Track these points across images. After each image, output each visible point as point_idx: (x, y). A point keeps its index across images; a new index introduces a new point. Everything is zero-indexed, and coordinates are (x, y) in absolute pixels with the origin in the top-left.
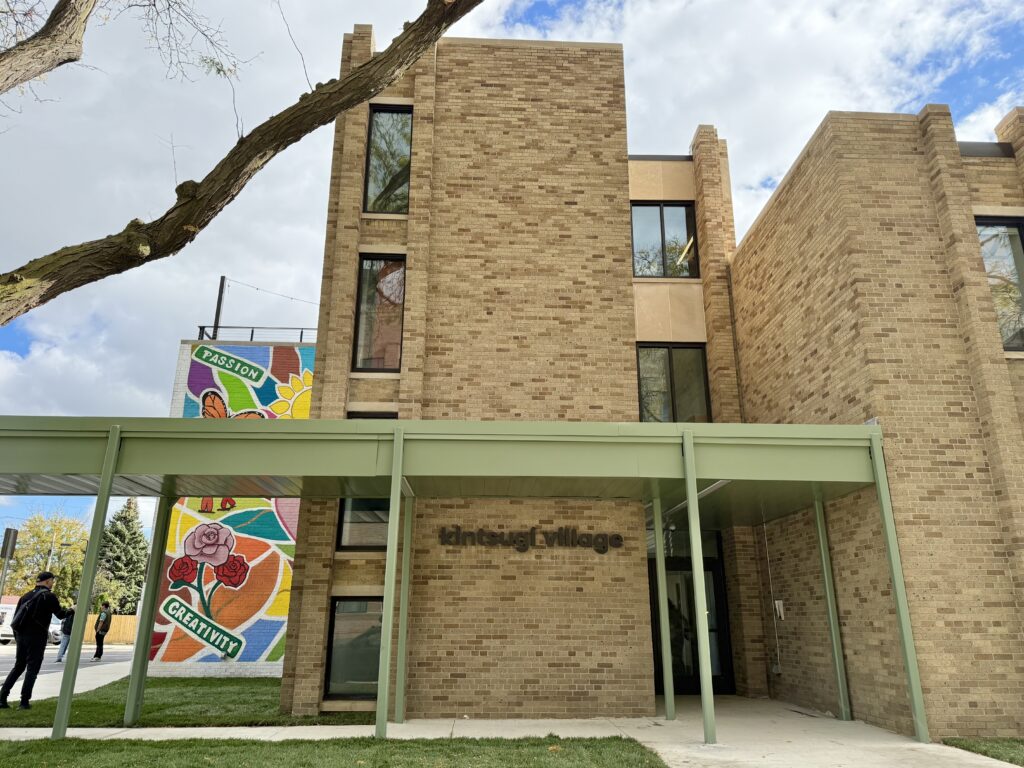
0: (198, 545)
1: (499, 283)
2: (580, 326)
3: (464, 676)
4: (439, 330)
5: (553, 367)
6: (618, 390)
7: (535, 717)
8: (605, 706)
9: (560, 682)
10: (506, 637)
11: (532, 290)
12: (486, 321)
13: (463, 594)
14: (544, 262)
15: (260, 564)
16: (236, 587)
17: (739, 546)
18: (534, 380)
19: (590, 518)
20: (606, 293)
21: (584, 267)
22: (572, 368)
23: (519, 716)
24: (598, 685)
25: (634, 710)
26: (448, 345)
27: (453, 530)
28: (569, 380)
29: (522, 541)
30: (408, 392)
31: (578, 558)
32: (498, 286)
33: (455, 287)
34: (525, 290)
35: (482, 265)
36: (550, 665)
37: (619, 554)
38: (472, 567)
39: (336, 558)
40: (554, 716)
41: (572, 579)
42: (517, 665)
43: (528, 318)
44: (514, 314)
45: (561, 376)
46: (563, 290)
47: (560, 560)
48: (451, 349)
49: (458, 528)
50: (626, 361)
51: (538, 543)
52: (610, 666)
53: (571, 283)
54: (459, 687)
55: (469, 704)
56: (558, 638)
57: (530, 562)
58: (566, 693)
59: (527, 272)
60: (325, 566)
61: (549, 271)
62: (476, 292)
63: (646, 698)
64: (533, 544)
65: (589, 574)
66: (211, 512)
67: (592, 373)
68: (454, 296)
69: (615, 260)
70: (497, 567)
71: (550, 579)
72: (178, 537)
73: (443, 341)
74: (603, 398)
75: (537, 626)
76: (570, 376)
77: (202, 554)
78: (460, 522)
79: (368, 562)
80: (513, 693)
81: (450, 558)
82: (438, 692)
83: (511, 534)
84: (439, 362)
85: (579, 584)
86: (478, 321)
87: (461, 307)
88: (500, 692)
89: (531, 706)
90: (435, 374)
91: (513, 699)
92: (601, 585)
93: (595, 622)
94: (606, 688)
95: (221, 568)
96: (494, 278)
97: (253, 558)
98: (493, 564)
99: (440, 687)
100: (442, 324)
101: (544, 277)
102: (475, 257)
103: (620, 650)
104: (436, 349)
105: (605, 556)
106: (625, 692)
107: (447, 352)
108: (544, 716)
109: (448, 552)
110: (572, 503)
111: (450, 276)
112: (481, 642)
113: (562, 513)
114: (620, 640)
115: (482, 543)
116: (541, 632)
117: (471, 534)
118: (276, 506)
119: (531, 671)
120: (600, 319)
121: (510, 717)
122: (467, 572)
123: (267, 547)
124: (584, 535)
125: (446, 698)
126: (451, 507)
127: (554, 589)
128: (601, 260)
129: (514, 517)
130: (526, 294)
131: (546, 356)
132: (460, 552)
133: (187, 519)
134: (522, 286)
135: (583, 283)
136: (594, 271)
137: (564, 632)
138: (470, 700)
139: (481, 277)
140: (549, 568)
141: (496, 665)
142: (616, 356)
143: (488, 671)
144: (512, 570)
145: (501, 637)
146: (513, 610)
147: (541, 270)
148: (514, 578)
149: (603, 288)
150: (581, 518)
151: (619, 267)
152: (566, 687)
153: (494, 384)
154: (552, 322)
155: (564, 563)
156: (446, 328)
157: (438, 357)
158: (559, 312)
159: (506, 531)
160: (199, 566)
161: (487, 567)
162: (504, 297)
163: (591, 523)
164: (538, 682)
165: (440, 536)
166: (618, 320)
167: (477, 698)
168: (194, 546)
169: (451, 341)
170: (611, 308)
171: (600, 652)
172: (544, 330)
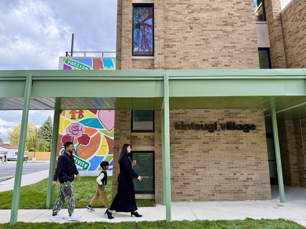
0: (71, 131)
1: (196, 15)
2: (232, 34)
3: (189, 184)
4: (170, 37)
5: (221, 52)
6: (251, 62)
7: (220, 200)
8: (250, 196)
9: (230, 186)
10: (206, 168)
11: (210, 18)
12: (190, 32)
13: (186, 150)
14: (215, 6)
15: (94, 137)
16: (86, 145)
17: (287, 128)
18: (212, 58)
19: (240, 117)
20: (243, 19)
21: (232, 8)
22: (230, 52)
23: (213, 200)
24: (246, 187)
25: (262, 197)
26: (174, 43)
27: (181, 123)
28: (228, 58)
29: (212, 128)
30: (158, 64)
31: (236, 134)
32: (195, 16)
33: (175, 17)
34: (207, 18)
35: (187, 7)
36: (226, 179)
37: (253, 133)
38: (189, 139)
39: (132, 135)
40: (228, 200)
41: (233, 143)
42: (211, 179)
43: (209, 30)
44: (203, 29)
45: (225, 56)
46: (223, 18)
47: (228, 136)
48: (175, 45)
49: (183, 122)
50: (253, 49)
51: (218, 129)
52: (252, 179)
53: (227, 14)
54: (187, 188)
55: (192, 195)
56: (229, 168)
57: (215, 137)
58: (233, 190)
59: (208, 10)
60: (128, 139)
61: (217, 9)
62: (185, 19)
63: (267, 192)
64: (216, 129)
65: (241, 141)
66: (75, 119)
67: (238, 54)
68: (175, 21)
69: (246, 4)
70: (200, 139)
71: (224, 143)
72: (64, 128)
73: (171, 42)
74: (244, 65)
75: (219, 163)
76: (229, 56)
77: (73, 134)
78: (183, 120)
79: (145, 137)
80: (211, 191)
81: (180, 135)
82: (178, 191)
83: (206, 125)
84: (170, 51)
85: (237, 145)
86: (187, 32)
87: (178, 26)
88: (205, 190)
89: (218, 196)
90: (168, 57)
91: (210, 193)
92: (246, 146)
93: (244, 161)
94: (250, 188)
95: (80, 139)
96: (193, 13)
97: (92, 135)
98: (198, 137)
99: (179, 188)
100: (171, 34)
101: (215, 12)
102: (184, 4)
103: (255, 172)
104: (169, 45)
105: (248, 134)
106: (258, 190)
107: (174, 47)
108: (224, 200)
109: (179, 132)
110: (232, 111)
111: (173, 12)
112: (195, 170)
113: (227, 115)
114: (255, 168)
115: (193, 129)
116: (221, 165)
117: (188, 125)
118: (99, 117)
119: (218, 181)
120: (241, 30)
121: (209, 200)
122: (188, 141)
123: (96, 131)
124: (239, 125)
125: (182, 193)
126: (179, 114)
127: (226, 148)
128: (240, 4)
129: (207, 117)
130: (208, 20)
131: (218, 47)
132: (184, 132)
133: (67, 122)
134: (205, 16)
135: (232, 14)
136: (238, 9)
137: (231, 166)
138: (192, 194)
139: (187, 12)
140: (223, 139)
141: (202, 179)
142: (249, 47)
143: (199, 181)
144: (207, 140)
145: (204, 168)
146: (208, 157)
147: (214, 9)
148: (208, 143)
149: (242, 16)
150: (236, 118)
151: (248, 7)
152: (232, 188)
153: (195, 60)
154: (219, 32)
155: (230, 137)
156: (172, 36)
157: (169, 49)
158: (223, 28)
159: (204, 123)
160: (72, 138)
161: (196, 139)
162: (198, 21)
163: (241, 119)
164: (221, 186)
165: (175, 126)
166: (248, 31)
167: (195, 193)
168: (70, 131)
169: (175, 42)
170: (246, 25)
171: (247, 174)
172: (216, 36)
